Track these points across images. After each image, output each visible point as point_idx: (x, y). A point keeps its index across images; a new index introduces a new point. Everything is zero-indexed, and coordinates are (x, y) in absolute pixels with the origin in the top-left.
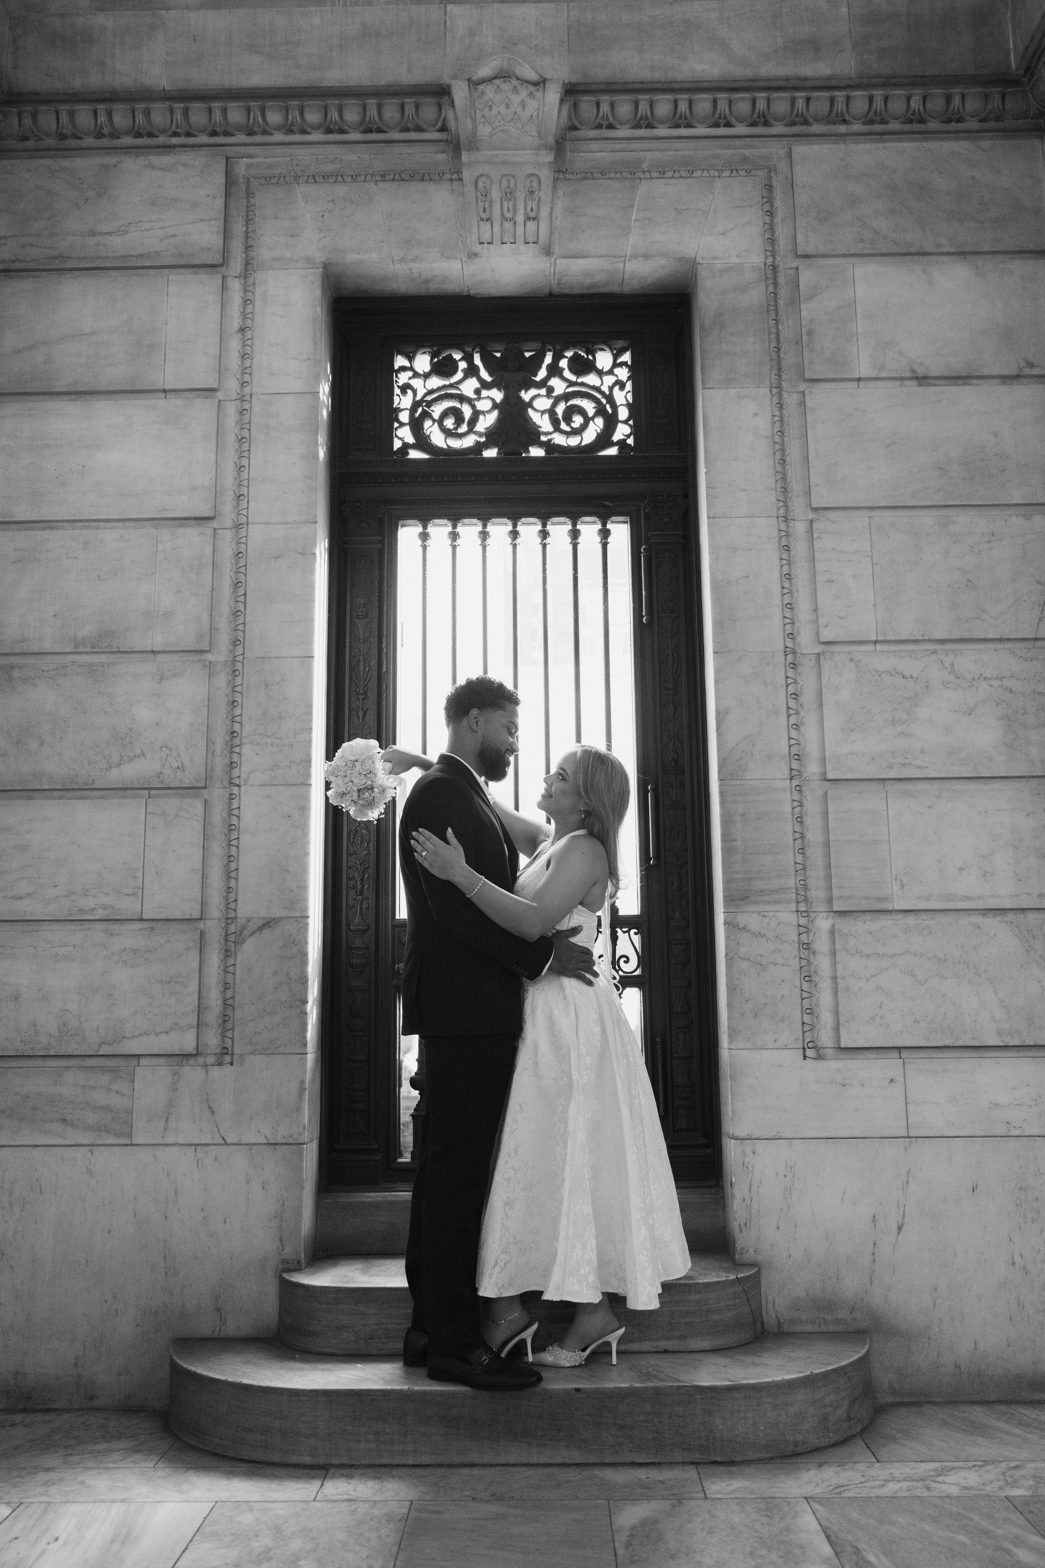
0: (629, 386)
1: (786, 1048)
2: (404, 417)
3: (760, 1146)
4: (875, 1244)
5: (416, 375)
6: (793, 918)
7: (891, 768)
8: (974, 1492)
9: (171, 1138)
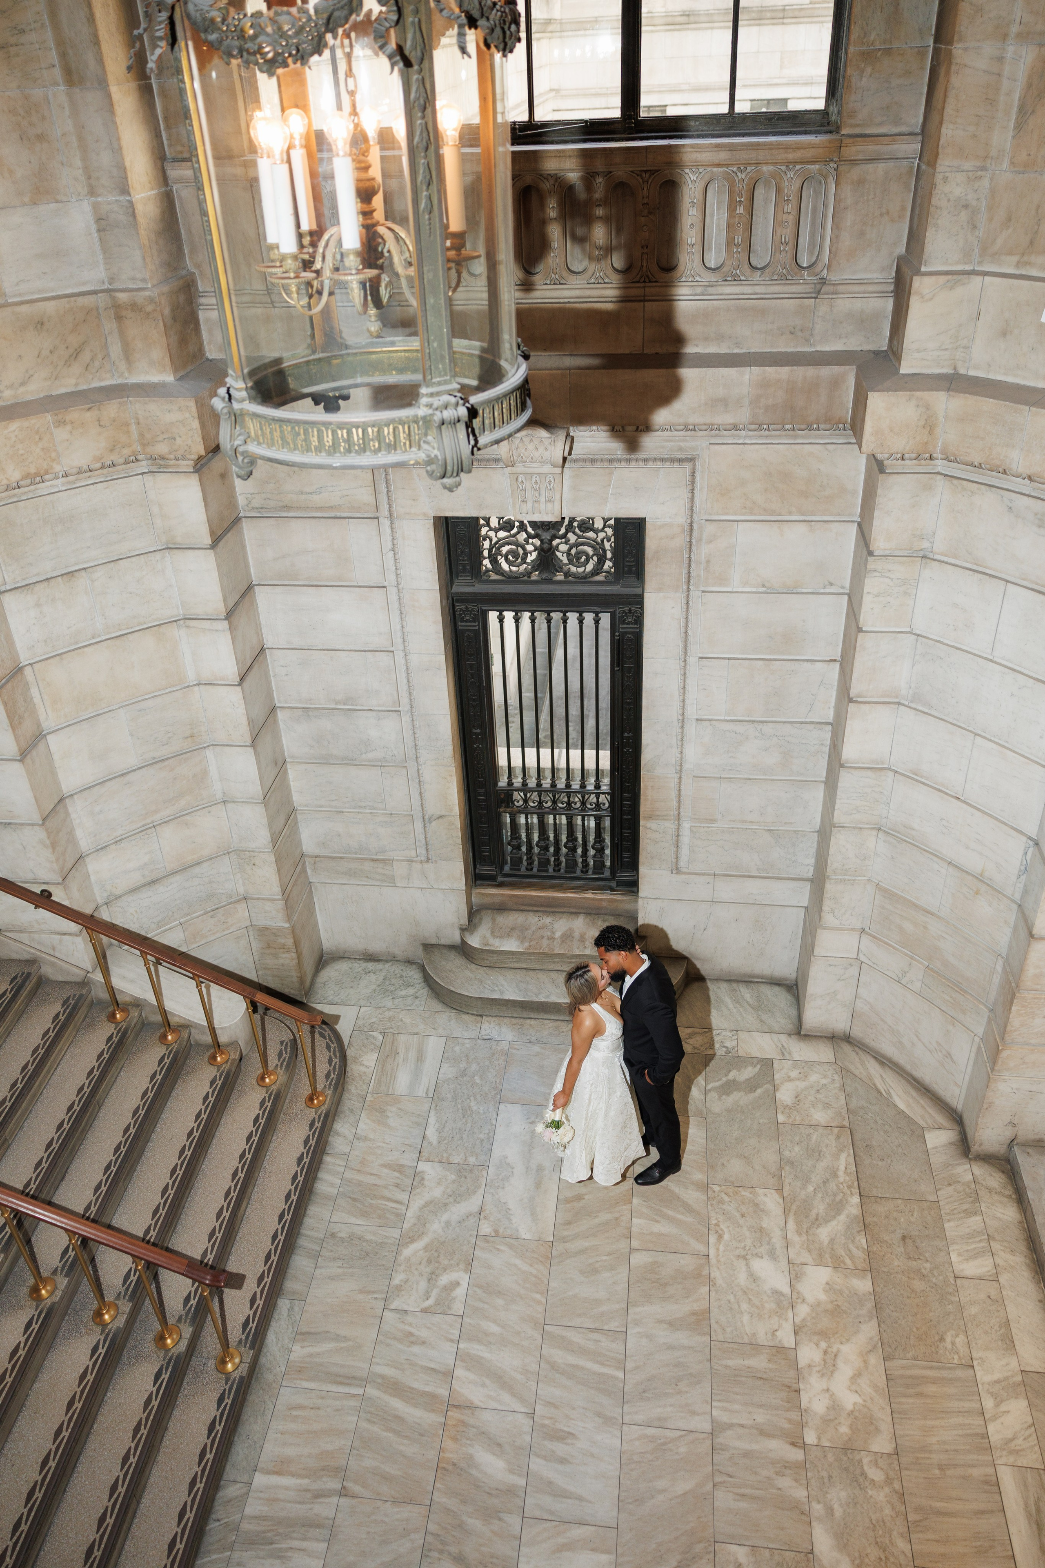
0: (613, 539)
1: (663, 870)
2: (486, 553)
3: (651, 902)
4: (694, 933)
5: (491, 529)
6: (671, 826)
7: (724, 770)
8: (696, 1051)
9: (411, 885)
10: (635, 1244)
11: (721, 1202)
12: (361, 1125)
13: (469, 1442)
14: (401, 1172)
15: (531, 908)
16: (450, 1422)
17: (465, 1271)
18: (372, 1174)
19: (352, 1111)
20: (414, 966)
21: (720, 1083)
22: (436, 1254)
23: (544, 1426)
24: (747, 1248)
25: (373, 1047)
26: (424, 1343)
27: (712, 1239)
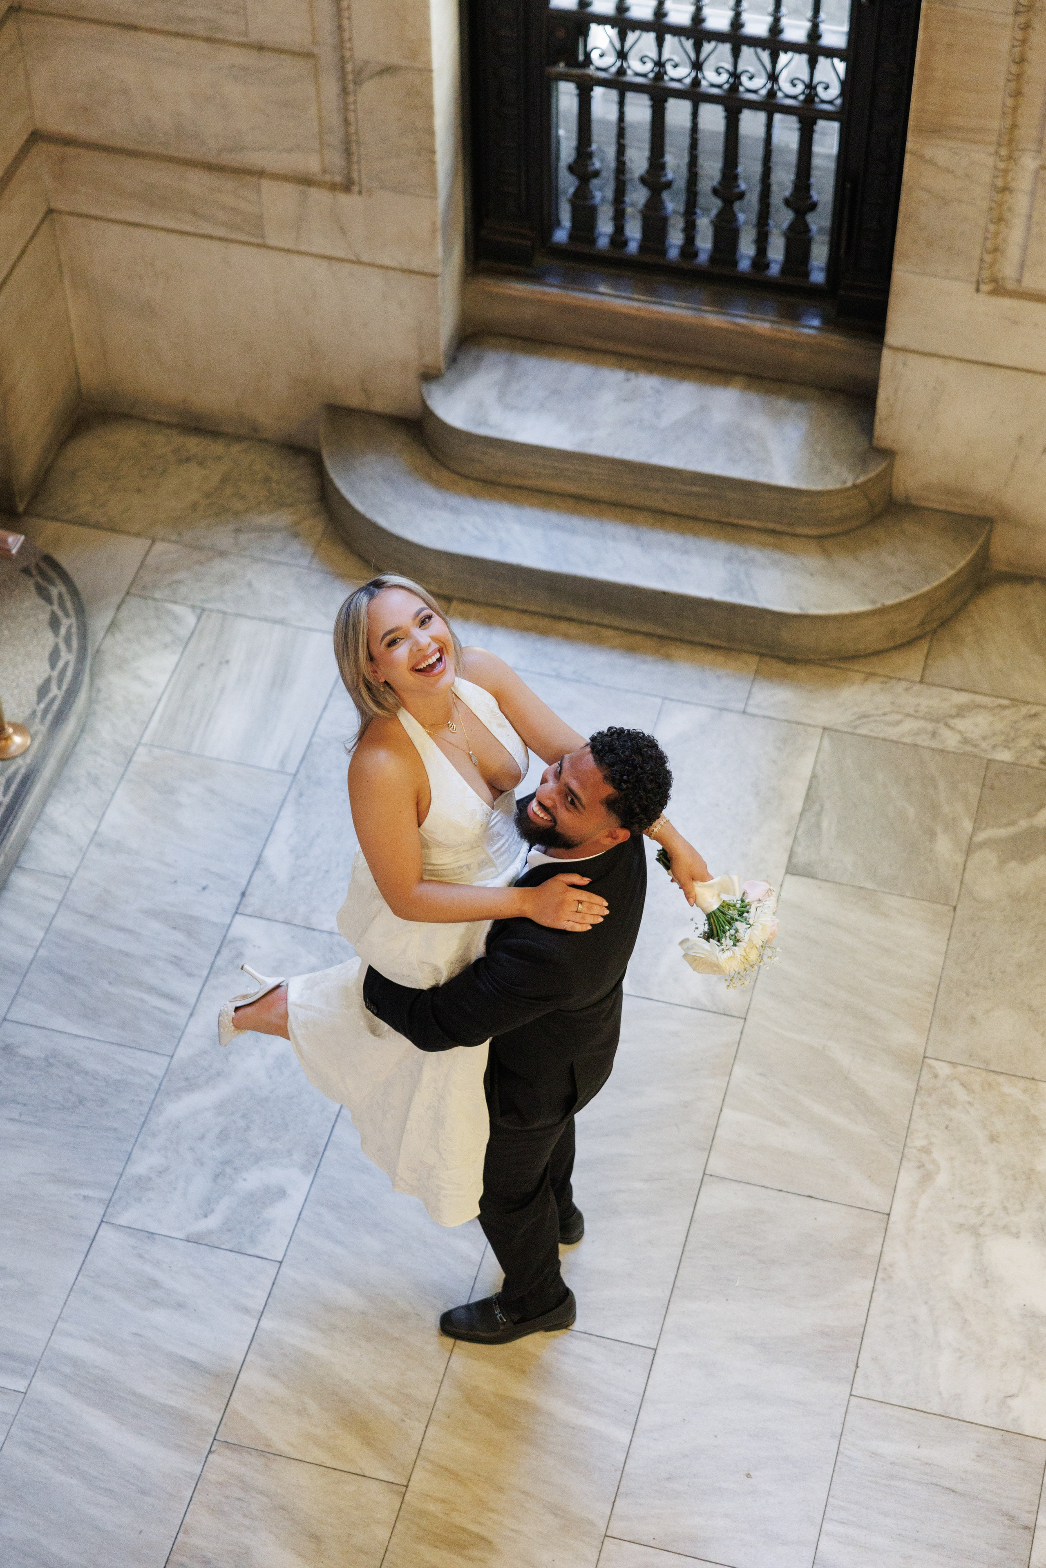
1: (957, 279)
3: (912, 359)
4: (1016, 457)
6: (990, 161)
8: (968, 748)
9: (303, 247)
10: (717, 1165)
11: (948, 1101)
12: (112, 815)
13: (247, 1522)
14: (189, 934)
15: (610, 346)
16: (210, 1476)
17: (304, 1169)
18: (121, 929)
19: (94, 780)
20: (302, 459)
21: (1010, 831)
22: (242, 1123)
23: (423, 1513)
24: (986, 1211)
25: (168, 638)
26: (181, 1306)
27: (907, 1179)
